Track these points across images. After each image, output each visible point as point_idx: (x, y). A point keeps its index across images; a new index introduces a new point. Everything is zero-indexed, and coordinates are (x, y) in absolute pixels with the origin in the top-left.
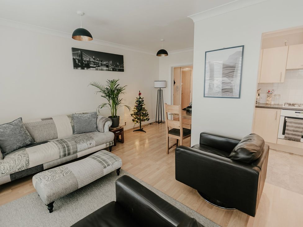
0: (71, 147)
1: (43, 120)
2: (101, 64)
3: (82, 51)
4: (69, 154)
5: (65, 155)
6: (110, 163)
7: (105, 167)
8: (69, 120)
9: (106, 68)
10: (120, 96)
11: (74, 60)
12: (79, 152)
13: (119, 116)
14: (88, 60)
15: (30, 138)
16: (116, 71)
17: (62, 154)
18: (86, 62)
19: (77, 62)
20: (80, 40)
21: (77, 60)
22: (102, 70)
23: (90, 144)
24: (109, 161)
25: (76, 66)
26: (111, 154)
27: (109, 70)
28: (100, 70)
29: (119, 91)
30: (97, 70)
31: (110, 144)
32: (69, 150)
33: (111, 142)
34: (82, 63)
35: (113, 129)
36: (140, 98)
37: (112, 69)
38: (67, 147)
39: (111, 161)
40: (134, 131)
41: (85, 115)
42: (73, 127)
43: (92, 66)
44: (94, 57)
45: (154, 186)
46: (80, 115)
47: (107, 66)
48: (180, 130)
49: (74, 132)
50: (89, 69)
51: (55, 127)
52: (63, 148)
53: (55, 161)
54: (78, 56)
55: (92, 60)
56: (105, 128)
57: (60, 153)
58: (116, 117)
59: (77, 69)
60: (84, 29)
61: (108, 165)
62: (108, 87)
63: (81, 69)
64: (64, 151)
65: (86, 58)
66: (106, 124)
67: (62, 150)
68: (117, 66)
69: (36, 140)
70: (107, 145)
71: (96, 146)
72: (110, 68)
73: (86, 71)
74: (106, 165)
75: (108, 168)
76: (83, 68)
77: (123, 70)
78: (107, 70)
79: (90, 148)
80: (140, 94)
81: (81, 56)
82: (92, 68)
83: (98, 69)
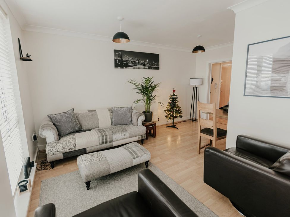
0: (108, 137)
1: (89, 111)
2: (139, 63)
3: (123, 52)
4: (106, 142)
5: (103, 143)
6: (139, 155)
7: (134, 158)
8: (108, 113)
9: (142, 67)
10: (154, 93)
11: (115, 60)
12: (114, 141)
13: (152, 112)
14: (127, 60)
15: (79, 126)
16: (152, 69)
17: (101, 141)
18: (125, 62)
19: (118, 62)
20: (119, 42)
21: (118, 61)
22: (139, 68)
23: (124, 135)
24: (139, 153)
25: (117, 66)
26: (141, 146)
27: (145, 69)
28: (137, 68)
29: (154, 88)
30: (134, 68)
31: (142, 137)
32: (106, 139)
33: (143, 136)
34: (122, 63)
35: (146, 124)
36: (174, 95)
37: (148, 68)
38: (105, 136)
39: (140, 153)
40: (166, 127)
41: (122, 109)
42: (112, 119)
43: (130, 65)
44: (132, 57)
45: (180, 185)
46: (118, 109)
47: (144, 65)
48: (213, 129)
49: (112, 123)
50: (128, 68)
51: (98, 118)
52: (102, 136)
53: (96, 147)
54: (119, 56)
55: (130, 59)
56: (138, 122)
57: (99, 140)
58: (149, 112)
59: (118, 68)
60: (123, 32)
61: (138, 157)
62: (143, 85)
63: (121, 68)
64: (103, 139)
65: (126, 58)
66: (139, 118)
67: (101, 138)
68: (153, 64)
69: (83, 127)
70: (139, 138)
71: (130, 137)
72: (147, 67)
73: (125, 70)
74: (135, 156)
75: (137, 159)
76: (122, 67)
77: (158, 68)
78: (143, 69)
79: (124, 139)
80: (174, 91)
81: (121, 56)
82: (130, 67)
83: (136, 68)
